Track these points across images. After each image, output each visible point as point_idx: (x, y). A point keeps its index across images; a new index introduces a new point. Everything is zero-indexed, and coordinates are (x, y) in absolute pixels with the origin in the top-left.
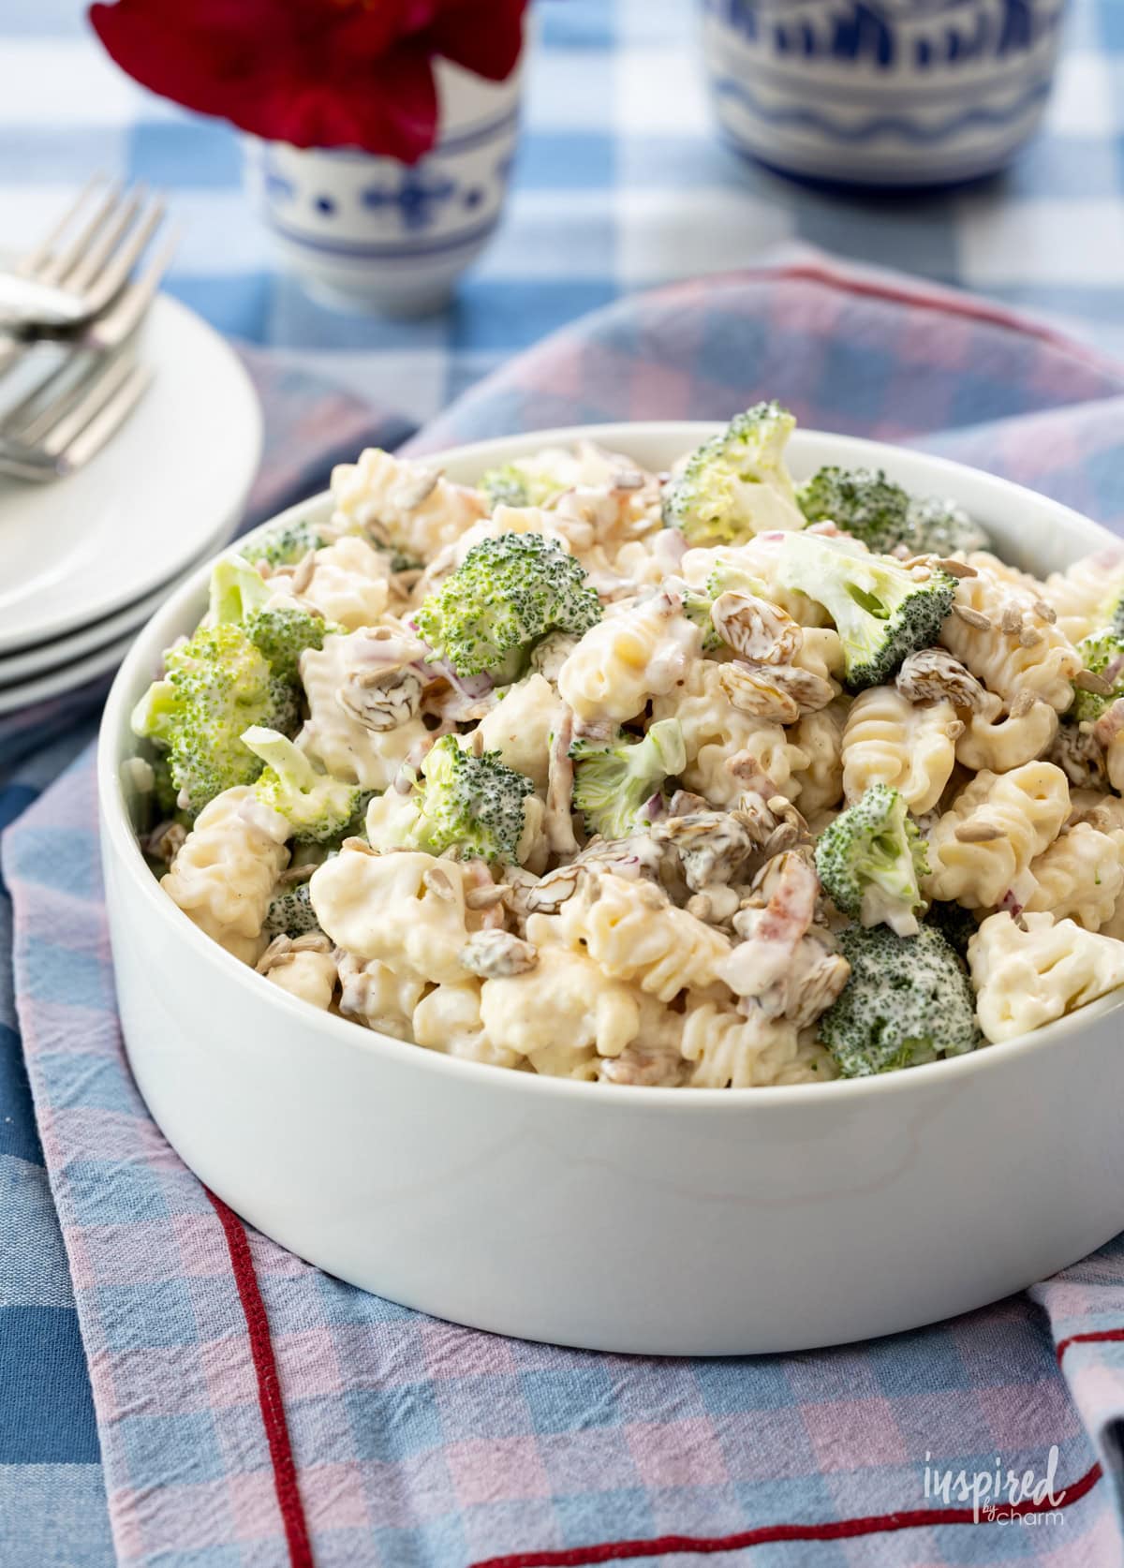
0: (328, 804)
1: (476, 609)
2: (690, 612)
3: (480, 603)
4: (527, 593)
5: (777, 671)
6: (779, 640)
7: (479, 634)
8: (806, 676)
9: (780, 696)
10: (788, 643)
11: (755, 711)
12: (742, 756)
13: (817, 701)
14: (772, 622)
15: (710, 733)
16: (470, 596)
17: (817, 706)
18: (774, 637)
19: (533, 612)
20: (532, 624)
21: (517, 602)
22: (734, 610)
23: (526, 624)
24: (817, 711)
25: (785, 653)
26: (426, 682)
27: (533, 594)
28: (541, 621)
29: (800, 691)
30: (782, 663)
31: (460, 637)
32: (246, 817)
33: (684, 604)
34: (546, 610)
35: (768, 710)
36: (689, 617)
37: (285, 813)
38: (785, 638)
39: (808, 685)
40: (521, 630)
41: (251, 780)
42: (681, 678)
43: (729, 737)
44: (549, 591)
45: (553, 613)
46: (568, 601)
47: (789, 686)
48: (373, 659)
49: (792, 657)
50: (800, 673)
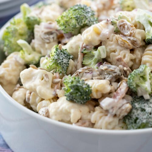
0: (34, 58)
1: (68, 19)
2: (113, 23)
3: (69, 18)
4: (79, 17)
5: (129, 38)
6: (130, 31)
7: (68, 24)
8: (135, 39)
9: (128, 43)
10: (132, 32)
11: (122, 46)
12: (119, 57)
13: (137, 45)
14: (130, 27)
15: (113, 50)
16: (67, 16)
17: (137, 46)
18: (129, 30)
19: (80, 21)
20: (80, 23)
21: (77, 18)
22: (122, 24)
23: (78, 23)
24: (138, 48)
25: (131, 34)
26: (59, 34)
27: (81, 17)
28: (82, 23)
29: (134, 42)
30: (130, 36)
31: (64, 25)
32: (16, 59)
33: (112, 22)
34: (83, 21)
35: (125, 45)
36: (113, 25)
37: (24, 58)
38: (132, 31)
39: (135, 41)
40: (77, 24)
41: (19, 51)
42: (108, 37)
43: (117, 51)
44: (85, 17)
45: (85, 21)
46: (89, 19)
47: (131, 41)
48: (48, 28)
49: (133, 34)
50: (134, 39)
